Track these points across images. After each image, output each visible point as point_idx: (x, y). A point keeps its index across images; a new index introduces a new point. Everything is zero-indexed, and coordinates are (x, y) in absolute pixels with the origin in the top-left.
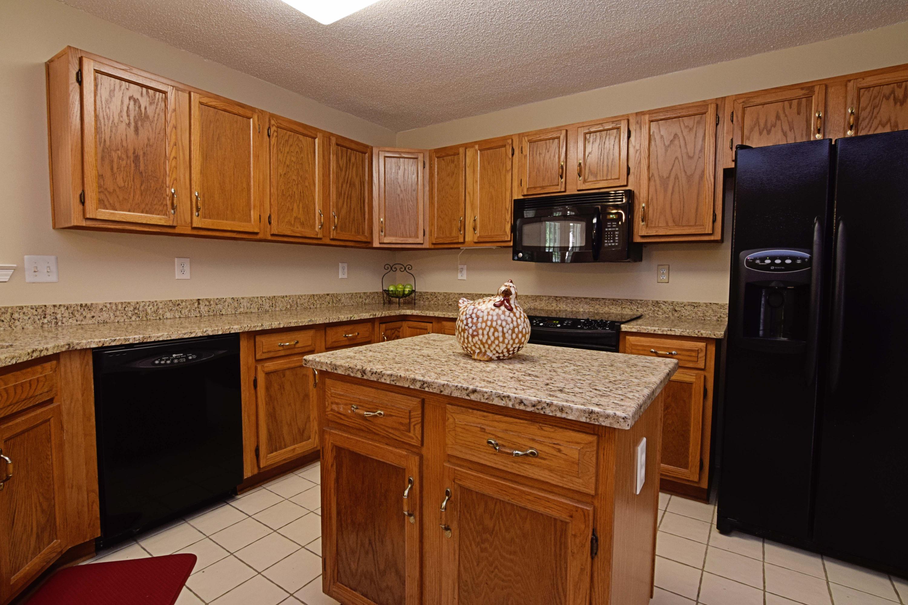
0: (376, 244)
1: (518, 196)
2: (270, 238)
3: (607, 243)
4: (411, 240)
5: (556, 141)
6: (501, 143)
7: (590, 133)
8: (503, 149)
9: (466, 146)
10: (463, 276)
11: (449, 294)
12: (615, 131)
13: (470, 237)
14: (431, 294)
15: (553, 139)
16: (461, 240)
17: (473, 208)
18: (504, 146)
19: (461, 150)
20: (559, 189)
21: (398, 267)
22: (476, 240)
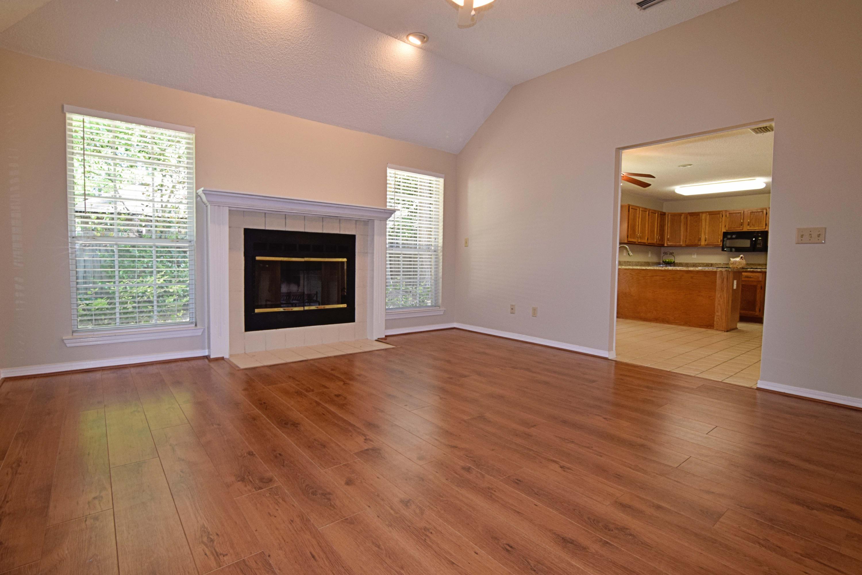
0: (666, 245)
1: (724, 230)
2: (647, 244)
3: (758, 246)
4: (678, 244)
5: (740, 214)
6: (718, 213)
7: (752, 212)
8: (718, 215)
9: (702, 213)
10: (695, 256)
11: (688, 263)
12: (761, 213)
13: (703, 243)
14: (679, 263)
15: (739, 213)
16: (699, 244)
17: (705, 234)
18: (719, 214)
19: (701, 214)
20: (740, 229)
21: (668, 253)
22: (706, 244)
